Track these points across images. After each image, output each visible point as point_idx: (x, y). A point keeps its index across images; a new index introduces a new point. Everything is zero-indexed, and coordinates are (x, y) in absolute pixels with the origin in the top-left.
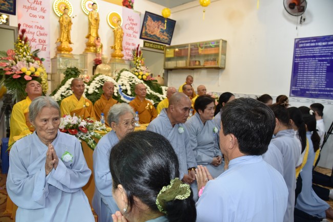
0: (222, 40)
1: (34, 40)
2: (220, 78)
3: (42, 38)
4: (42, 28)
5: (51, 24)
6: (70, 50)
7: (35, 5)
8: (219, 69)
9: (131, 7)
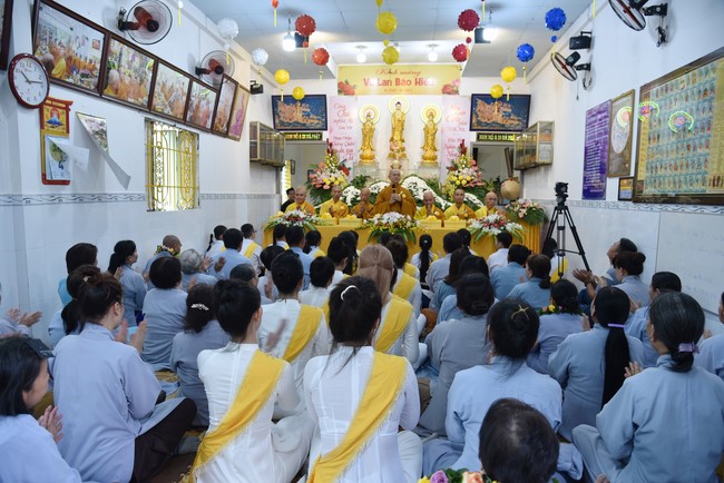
0: (541, 123)
1: (342, 151)
2: (549, 179)
3: (349, 147)
4: (349, 138)
5: (355, 133)
6: (372, 158)
7: (344, 118)
8: (548, 165)
9: (457, 92)
